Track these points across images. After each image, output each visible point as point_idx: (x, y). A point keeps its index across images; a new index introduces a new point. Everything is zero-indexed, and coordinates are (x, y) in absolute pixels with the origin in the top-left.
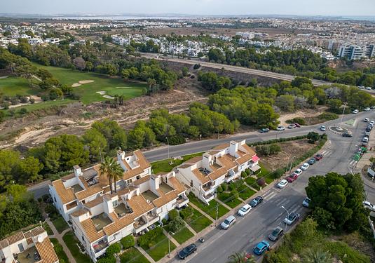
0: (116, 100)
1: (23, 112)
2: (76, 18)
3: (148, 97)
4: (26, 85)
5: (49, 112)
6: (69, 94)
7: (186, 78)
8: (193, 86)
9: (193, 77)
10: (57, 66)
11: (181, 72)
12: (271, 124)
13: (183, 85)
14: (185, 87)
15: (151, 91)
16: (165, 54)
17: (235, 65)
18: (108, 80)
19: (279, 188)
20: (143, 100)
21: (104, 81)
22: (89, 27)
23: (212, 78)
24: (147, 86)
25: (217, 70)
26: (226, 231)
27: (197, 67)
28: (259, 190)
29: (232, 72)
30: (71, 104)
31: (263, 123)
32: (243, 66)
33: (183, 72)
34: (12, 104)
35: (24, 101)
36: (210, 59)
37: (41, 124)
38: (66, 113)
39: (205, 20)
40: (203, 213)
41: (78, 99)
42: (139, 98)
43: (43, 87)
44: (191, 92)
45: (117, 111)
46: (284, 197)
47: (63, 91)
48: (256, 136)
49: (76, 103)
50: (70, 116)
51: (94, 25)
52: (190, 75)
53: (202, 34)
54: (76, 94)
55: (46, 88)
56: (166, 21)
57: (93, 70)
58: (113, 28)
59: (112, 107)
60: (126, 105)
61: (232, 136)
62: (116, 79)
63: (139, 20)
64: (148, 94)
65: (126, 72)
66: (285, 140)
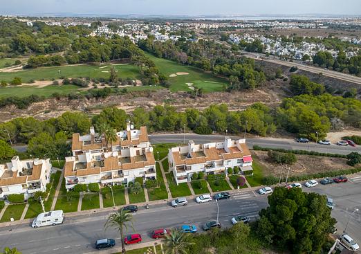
0: (195, 92)
1: (125, 91)
2: (213, 19)
3: (228, 93)
4: (137, 72)
5: (142, 94)
6: (163, 82)
7: (278, 80)
8: (281, 88)
9: (285, 80)
10: (167, 59)
11: (275, 74)
12: (313, 135)
13: (271, 86)
14: (272, 89)
15: (232, 88)
16: (267, 55)
17: (341, 71)
18: (201, 74)
19: (259, 193)
20: (221, 95)
21: (197, 75)
22: (217, 26)
23: (303, 83)
24: (228, 82)
25: (315, 74)
26: (172, 208)
27: (293, 69)
28: (236, 188)
29: (331, 79)
30: (160, 90)
31: (304, 132)
32: (351, 73)
33: (277, 74)
34: (122, 85)
35: (130, 84)
36: (314, 62)
37: (132, 103)
38: (153, 96)
39: (350, 21)
40: (168, 190)
41: (167, 86)
42: (218, 93)
43: (147, 74)
44: (275, 94)
45: (194, 102)
46: (255, 202)
47: (160, 79)
48: (288, 144)
49: (165, 90)
50: (155, 100)
51: (223, 25)
52: (283, 77)
53: (330, 36)
54: (168, 82)
55: (147, 75)
56: (299, 22)
57: (192, 64)
58: (240, 28)
59: (191, 97)
60: (204, 97)
61: (262, 138)
62: (209, 74)
63: (270, 21)
64: (229, 91)
65: (217, 68)
66: (317, 154)
